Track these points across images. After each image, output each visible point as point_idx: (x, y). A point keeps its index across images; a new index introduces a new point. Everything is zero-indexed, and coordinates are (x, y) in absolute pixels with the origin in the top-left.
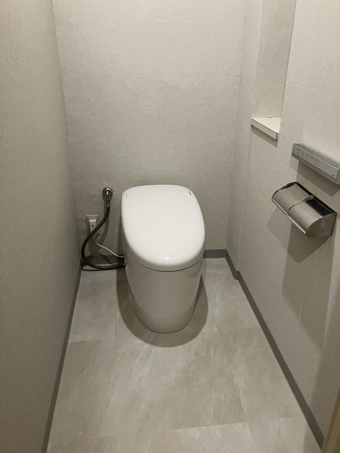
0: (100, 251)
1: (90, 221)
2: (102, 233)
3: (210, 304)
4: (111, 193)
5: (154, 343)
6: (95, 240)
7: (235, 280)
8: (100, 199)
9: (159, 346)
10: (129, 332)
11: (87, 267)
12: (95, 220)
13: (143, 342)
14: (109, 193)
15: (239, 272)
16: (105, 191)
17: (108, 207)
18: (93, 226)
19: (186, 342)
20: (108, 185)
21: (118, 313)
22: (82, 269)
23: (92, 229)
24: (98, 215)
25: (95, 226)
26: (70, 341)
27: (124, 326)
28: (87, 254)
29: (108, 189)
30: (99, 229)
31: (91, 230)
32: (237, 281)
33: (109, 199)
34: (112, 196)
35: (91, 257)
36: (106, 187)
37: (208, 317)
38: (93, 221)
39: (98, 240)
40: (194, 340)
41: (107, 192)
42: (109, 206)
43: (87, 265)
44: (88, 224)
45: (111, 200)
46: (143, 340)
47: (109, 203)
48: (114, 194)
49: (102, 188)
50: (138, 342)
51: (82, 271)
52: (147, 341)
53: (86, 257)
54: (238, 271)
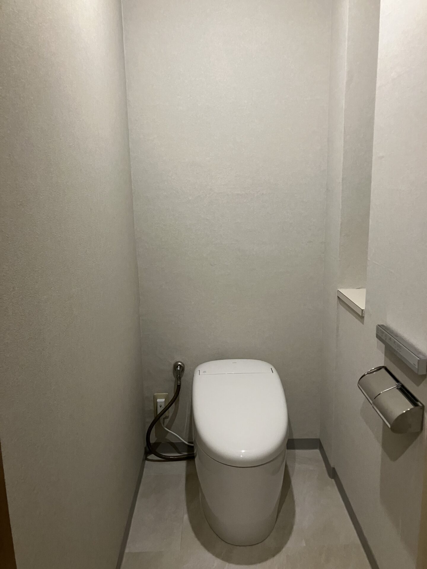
0: (168, 437)
1: (158, 400)
2: (170, 415)
3: (298, 510)
4: (182, 368)
5: (227, 558)
6: (162, 424)
7: (330, 479)
8: (171, 375)
9: (233, 563)
10: (198, 543)
11: (152, 457)
12: (163, 400)
13: (214, 557)
15: (334, 468)
16: (176, 366)
17: (179, 384)
18: (161, 406)
19: (266, 559)
20: (179, 359)
21: (186, 517)
22: (146, 459)
23: (160, 410)
24: (167, 394)
25: (163, 406)
26: (127, 551)
27: (192, 534)
28: (153, 439)
29: (179, 363)
30: (168, 410)
31: (159, 412)
32: (333, 480)
33: (180, 375)
34: (184, 372)
35: (157, 444)
36: (178, 361)
37: (295, 527)
38: (161, 400)
39: (166, 424)
40: (277, 557)
41: (179, 367)
43: (151, 454)
44: (156, 403)
45: (182, 376)
47: (180, 380)
48: (186, 369)
49: (173, 363)
51: (147, 462)
53: (152, 445)
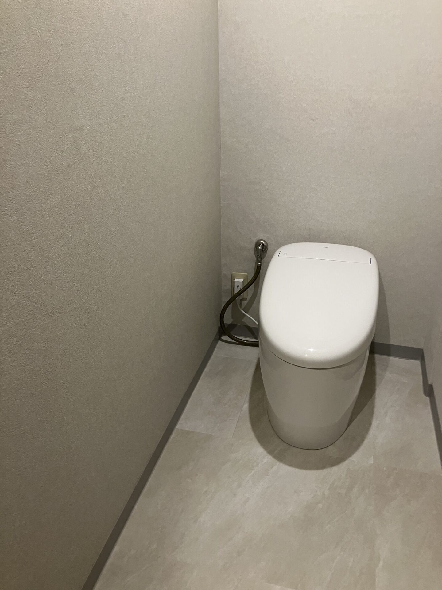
0: (244, 320)
1: (236, 280)
2: (249, 297)
4: (265, 248)
5: (280, 457)
6: (239, 306)
7: (425, 397)
8: (252, 254)
9: (285, 463)
10: (252, 435)
11: (225, 338)
12: (242, 280)
13: (265, 453)
14: (263, 248)
15: (431, 386)
16: (258, 244)
17: (259, 265)
18: (238, 287)
19: (323, 468)
20: (262, 236)
21: (246, 406)
22: (220, 339)
23: (236, 290)
24: (247, 274)
25: (241, 287)
26: (178, 427)
27: (248, 425)
28: (228, 319)
29: (262, 242)
30: (247, 290)
31: (236, 292)
32: (428, 398)
33: (260, 255)
34: (266, 251)
35: (232, 326)
36: (261, 238)
37: (366, 441)
38: (239, 281)
39: (243, 306)
40: (335, 468)
41: (261, 246)
42: (261, 264)
43: (225, 335)
44: (233, 282)
45: (263, 258)
46: (266, 449)
47: (261, 261)
48: (269, 249)
49: (255, 240)
50: (260, 450)
51: (220, 342)
52: (271, 453)
53: (226, 326)
54: (431, 384)
